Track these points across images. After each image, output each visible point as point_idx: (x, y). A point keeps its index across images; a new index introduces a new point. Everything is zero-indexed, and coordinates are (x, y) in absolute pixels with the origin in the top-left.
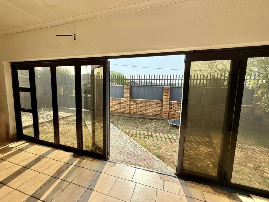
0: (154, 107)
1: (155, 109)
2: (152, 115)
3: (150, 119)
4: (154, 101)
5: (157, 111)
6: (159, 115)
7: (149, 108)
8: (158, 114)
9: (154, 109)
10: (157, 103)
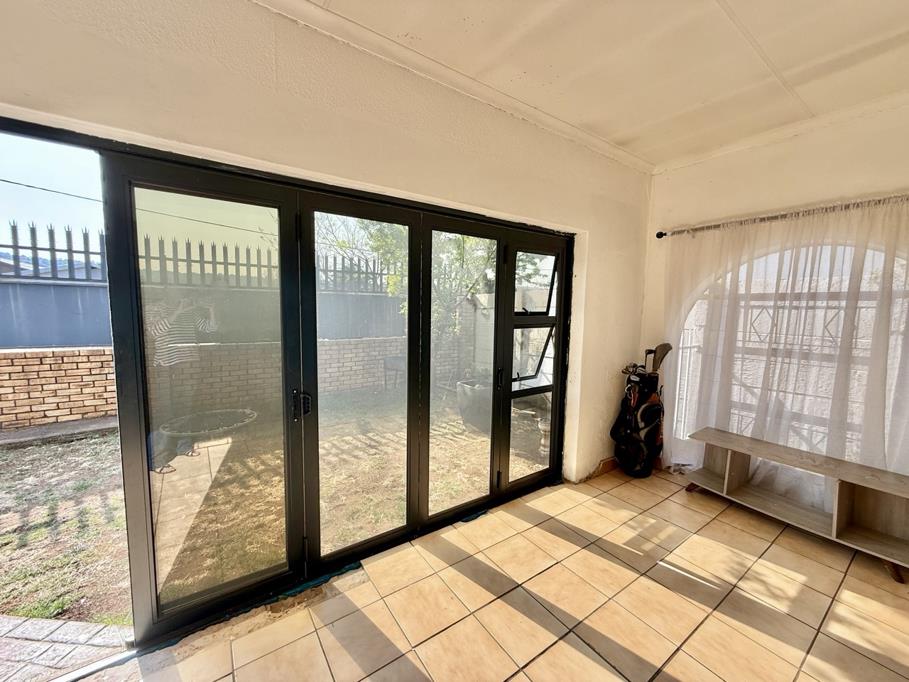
0: (86, 379)
1: (94, 390)
2: (80, 416)
3: (68, 440)
4: (84, 350)
5: (105, 395)
7: (53, 387)
9: (86, 391)
10: (103, 358)
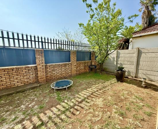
1: (27, 77)
2: (24, 84)
6: (34, 82)
7: (16, 77)
8: (32, 81)
